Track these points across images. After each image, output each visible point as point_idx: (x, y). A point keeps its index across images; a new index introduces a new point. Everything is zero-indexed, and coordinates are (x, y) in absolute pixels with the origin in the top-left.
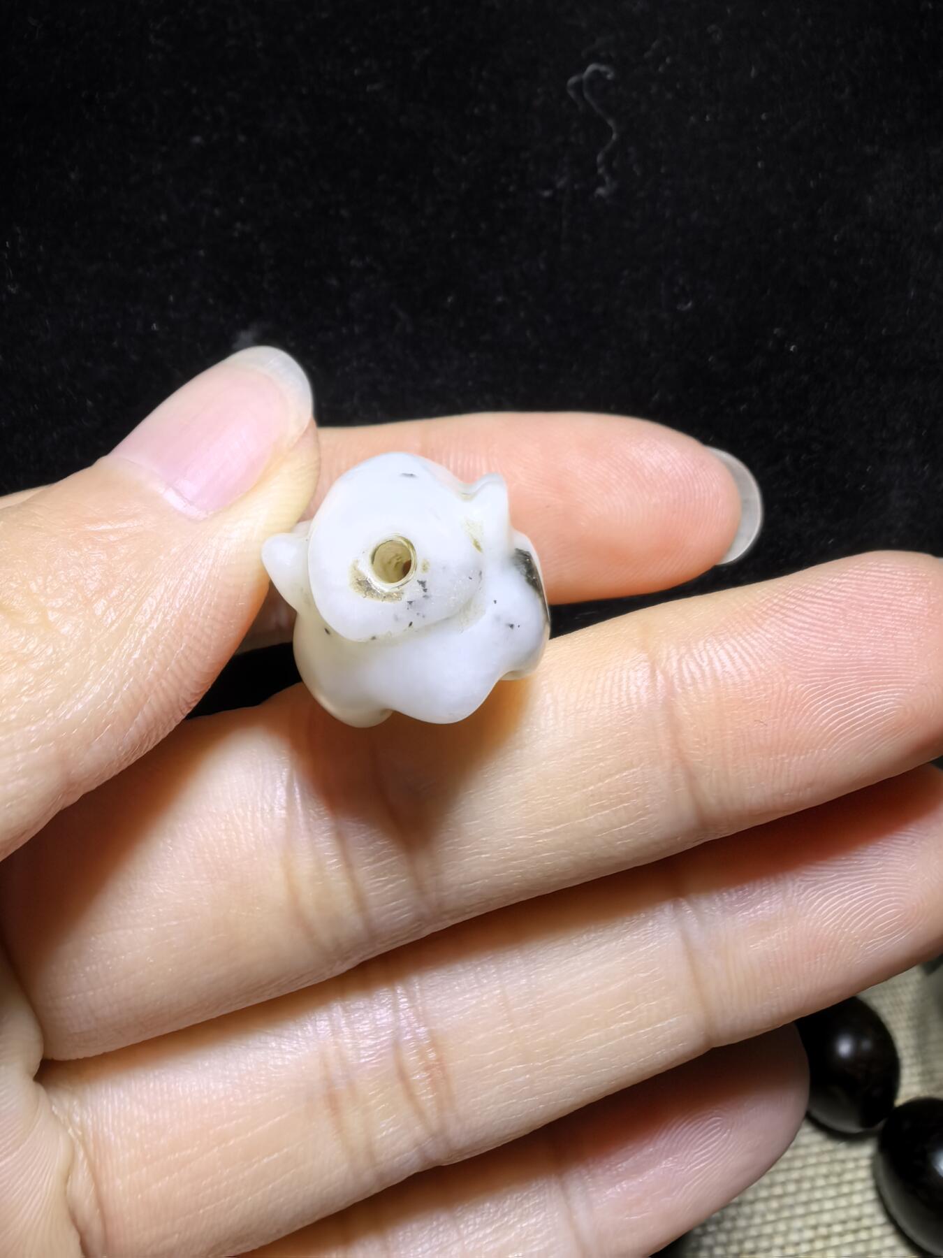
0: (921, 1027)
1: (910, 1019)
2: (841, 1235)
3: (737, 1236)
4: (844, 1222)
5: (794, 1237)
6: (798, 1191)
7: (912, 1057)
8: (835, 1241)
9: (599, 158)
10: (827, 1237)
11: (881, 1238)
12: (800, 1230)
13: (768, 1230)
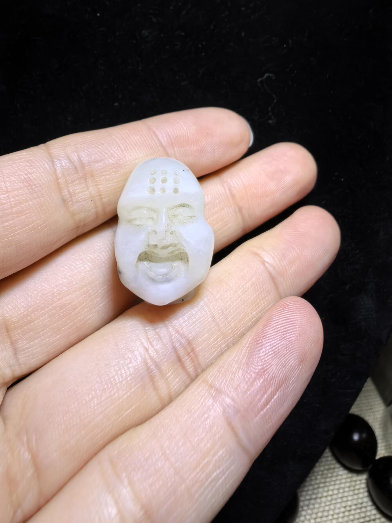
0: (385, 427)
1: (381, 424)
2: (355, 510)
3: (315, 511)
4: (356, 505)
5: (337, 511)
6: (338, 493)
8: (353, 512)
9: (270, 109)
10: (350, 511)
11: (371, 511)
12: (339, 508)
13: (327, 508)
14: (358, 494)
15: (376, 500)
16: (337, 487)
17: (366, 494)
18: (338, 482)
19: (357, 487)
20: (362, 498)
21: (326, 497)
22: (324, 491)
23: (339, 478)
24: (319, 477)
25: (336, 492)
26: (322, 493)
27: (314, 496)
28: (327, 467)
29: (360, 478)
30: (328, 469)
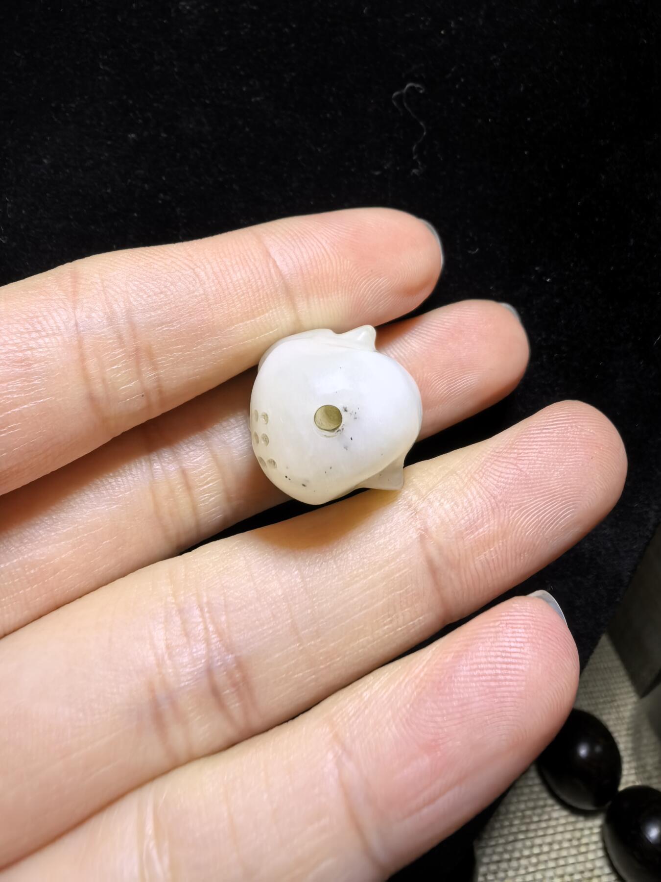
4: (581, 872)
6: (551, 851)
7: (629, 756)
9: (414, 148)
14: (586, 852)
15: (617, 864)
16: (548, 839)
18: (551, 831)
22: (525, 847)
23: (553, 823)
24: (516, 822)
25: (546, 849)
26: (521, 851)
27: (507, 856)
28: (531, 804)
29: (589, 824)
30: (534, 808)
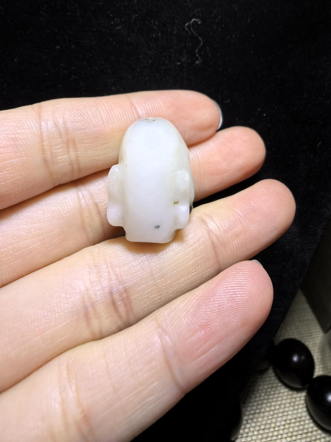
0: (322, 351)
1: (319, 349)
2: (294, 423)
3: (258, 424)
4: (295, 419)
5: (278, 424)
6: (280, 408)
7: (319, 362)
8: (292, 425)
9: (196, 51)
10: (290, 424)
11: (309, 424)
12: (280, 422)
13: (269, 422)
14: (298, 409)
15: (313, 414)
16: (279, 403)
17: (305, 409)
18: (280, 399)
19: (297, 403)
20: (301, 413)
21: (269, 411)
22: (267, 407)
23: (281, 395)
24: (263, 394)
25: (277, 407)
26: (265, 408)
27: (258, 411)
28: (270, 386)
29: (299, 395)
30: (272, 388)
